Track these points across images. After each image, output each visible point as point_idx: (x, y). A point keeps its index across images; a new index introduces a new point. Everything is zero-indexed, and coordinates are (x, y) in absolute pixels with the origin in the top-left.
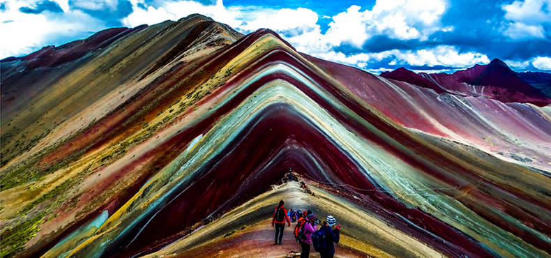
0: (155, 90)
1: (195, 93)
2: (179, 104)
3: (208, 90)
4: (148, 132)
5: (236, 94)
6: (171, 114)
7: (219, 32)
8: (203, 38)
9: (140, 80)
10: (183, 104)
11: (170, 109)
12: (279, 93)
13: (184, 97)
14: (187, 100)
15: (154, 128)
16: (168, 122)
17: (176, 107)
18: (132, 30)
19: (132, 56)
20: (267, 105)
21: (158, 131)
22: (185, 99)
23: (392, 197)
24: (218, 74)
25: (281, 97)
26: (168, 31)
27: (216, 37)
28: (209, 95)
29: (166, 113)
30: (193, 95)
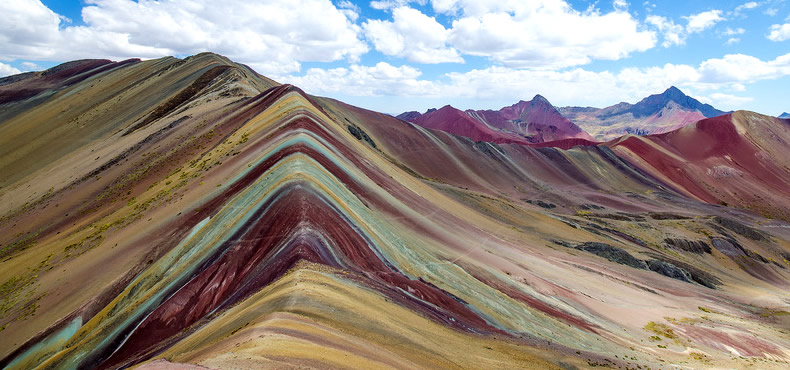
0: (146, 153)
1: (201, 162)
2: (180, 174)
3: (218, 159)
4: (135, 212)
5: (251, 168)
6: (169, 187)
7: (235, 80)
8: (215, 87)
9: (124, 135)
10: (184, 175)
11: (166, 181)
12: (298, 169)
13: (186, 165)
14: (190, 169)
15: (144, 207)
16: (164, 199)
17: (175, 179)
18: (116, 65)
19: (114, 100)
20: (284, 184)
21: (151, 211)
22: (188, 169)
23: (397, 271)
24: (231, 138)
25: (299, 174)
26: (169, 72)
27: (232, 86)
28: (218, 166)
29: (161, 186)
30: (198, 164)
